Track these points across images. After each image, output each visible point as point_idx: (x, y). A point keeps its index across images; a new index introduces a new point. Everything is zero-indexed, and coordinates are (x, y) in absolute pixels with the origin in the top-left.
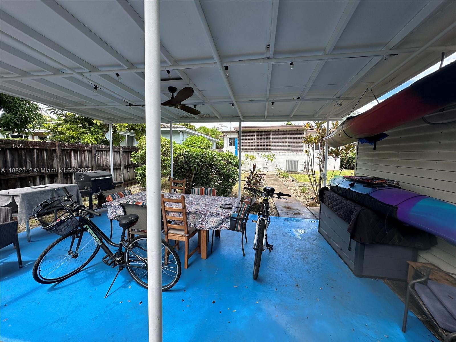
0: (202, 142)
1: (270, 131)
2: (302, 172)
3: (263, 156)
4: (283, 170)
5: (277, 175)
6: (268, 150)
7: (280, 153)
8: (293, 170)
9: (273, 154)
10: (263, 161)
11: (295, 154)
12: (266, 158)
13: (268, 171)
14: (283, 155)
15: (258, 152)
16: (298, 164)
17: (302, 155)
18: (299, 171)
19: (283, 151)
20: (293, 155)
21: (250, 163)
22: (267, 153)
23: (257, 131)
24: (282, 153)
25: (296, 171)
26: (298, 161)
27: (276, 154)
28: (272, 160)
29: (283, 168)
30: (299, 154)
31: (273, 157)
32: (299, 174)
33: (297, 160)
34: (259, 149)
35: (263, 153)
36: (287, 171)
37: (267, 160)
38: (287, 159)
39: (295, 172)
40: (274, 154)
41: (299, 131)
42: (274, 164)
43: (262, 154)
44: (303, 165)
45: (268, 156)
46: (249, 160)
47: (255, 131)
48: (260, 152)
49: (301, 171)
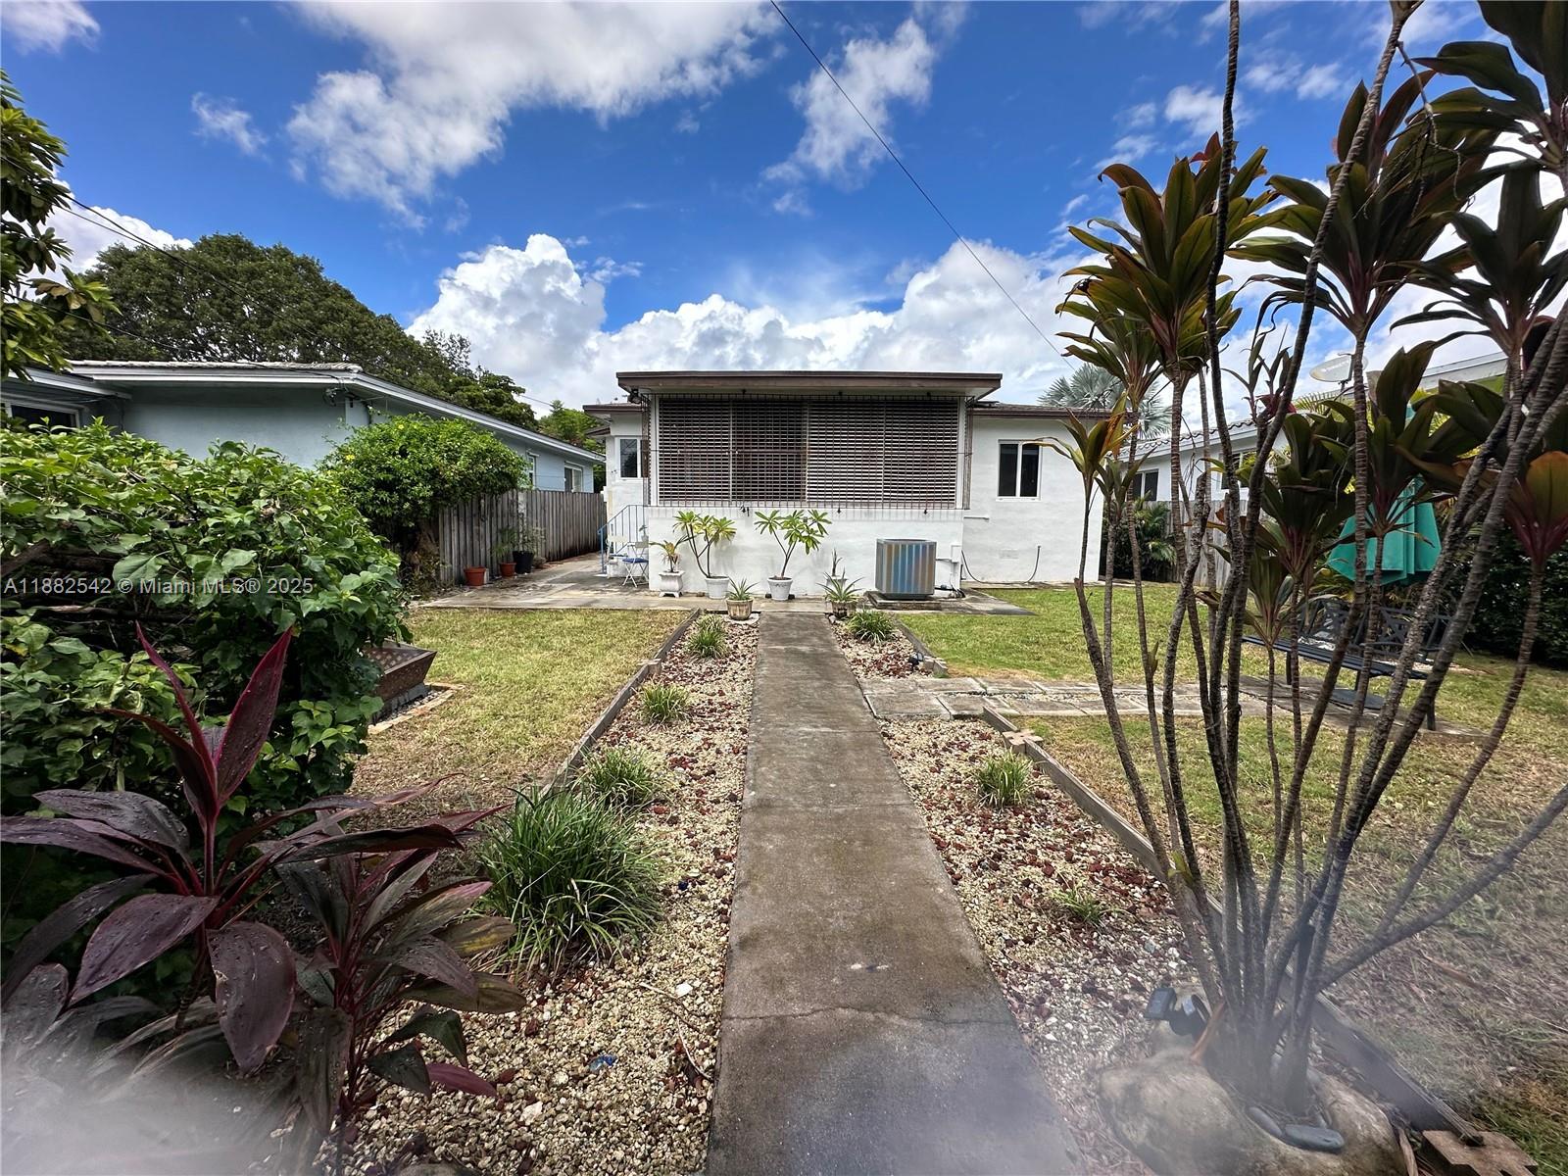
0: (450, 450)
1: (802, 401)
2: (950, 597)
3: (770, 523)
4: (861, 593)
5: (832, 618)
6: (791, 491)
7: (850, 510)
8: (909, 590)
9: (815, 513)
10: (769, 548)
11: (917, 511)
12: (782, 533)
13: (791, 598)
14: (864, 517)
15: (747, 504)
16: (932, 560)
17: (951, 518)
18: (937, 593)
19: (864, 497)
20: (908, 517)
21: (703, 559)
22: (786, 510)
23: (740, 397)
24: (858, 509)
25: (926, 597)
26: (933, 546)
27: (829, 511)
28: (811, 542)
29: (862, 577)
30: (937, 512)
31: (815, 527)
32: (938, 608)
33: (930, 539)
34: (747, 490)
35: (766, 509)
36: (884, 597)
37: (786, 543)
38: (884, 537)
39: (921, 599)
40: (820, 511)
41: (938, 403)
42: (819, 563)
43: (762, 510)
44: (955, 564)
45: (791, 521)
46: (701, 543)
47: (725, 397)
48: (755, 504)
49: (946, 593)
